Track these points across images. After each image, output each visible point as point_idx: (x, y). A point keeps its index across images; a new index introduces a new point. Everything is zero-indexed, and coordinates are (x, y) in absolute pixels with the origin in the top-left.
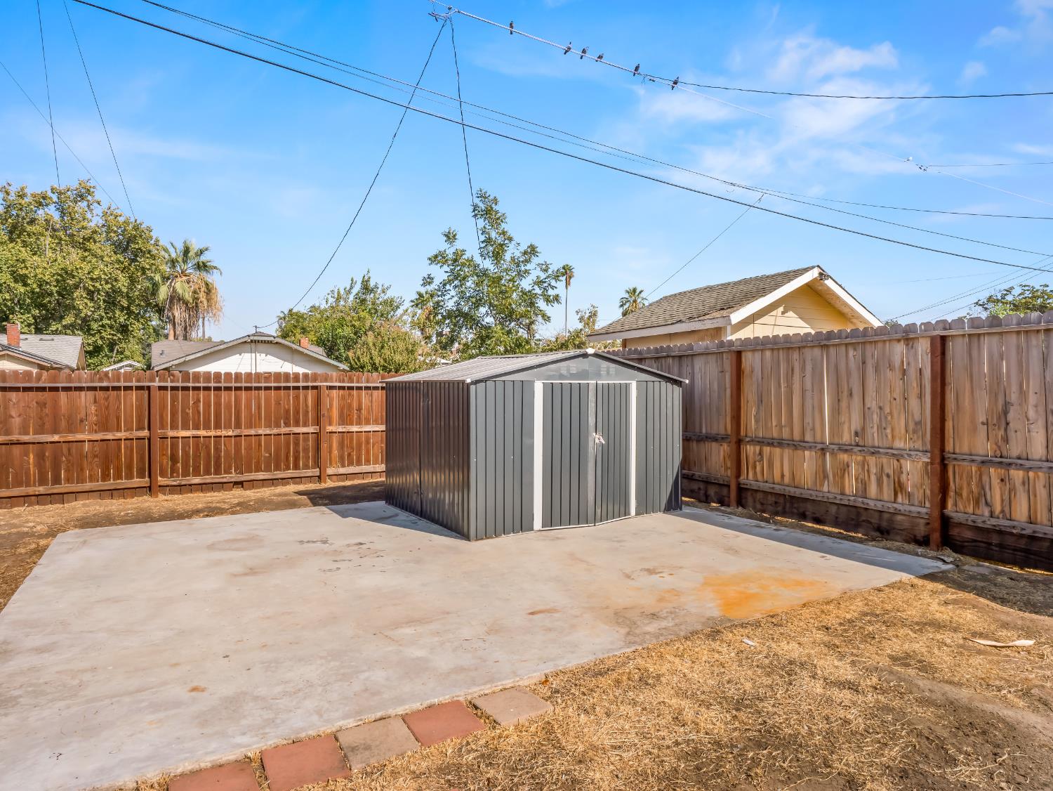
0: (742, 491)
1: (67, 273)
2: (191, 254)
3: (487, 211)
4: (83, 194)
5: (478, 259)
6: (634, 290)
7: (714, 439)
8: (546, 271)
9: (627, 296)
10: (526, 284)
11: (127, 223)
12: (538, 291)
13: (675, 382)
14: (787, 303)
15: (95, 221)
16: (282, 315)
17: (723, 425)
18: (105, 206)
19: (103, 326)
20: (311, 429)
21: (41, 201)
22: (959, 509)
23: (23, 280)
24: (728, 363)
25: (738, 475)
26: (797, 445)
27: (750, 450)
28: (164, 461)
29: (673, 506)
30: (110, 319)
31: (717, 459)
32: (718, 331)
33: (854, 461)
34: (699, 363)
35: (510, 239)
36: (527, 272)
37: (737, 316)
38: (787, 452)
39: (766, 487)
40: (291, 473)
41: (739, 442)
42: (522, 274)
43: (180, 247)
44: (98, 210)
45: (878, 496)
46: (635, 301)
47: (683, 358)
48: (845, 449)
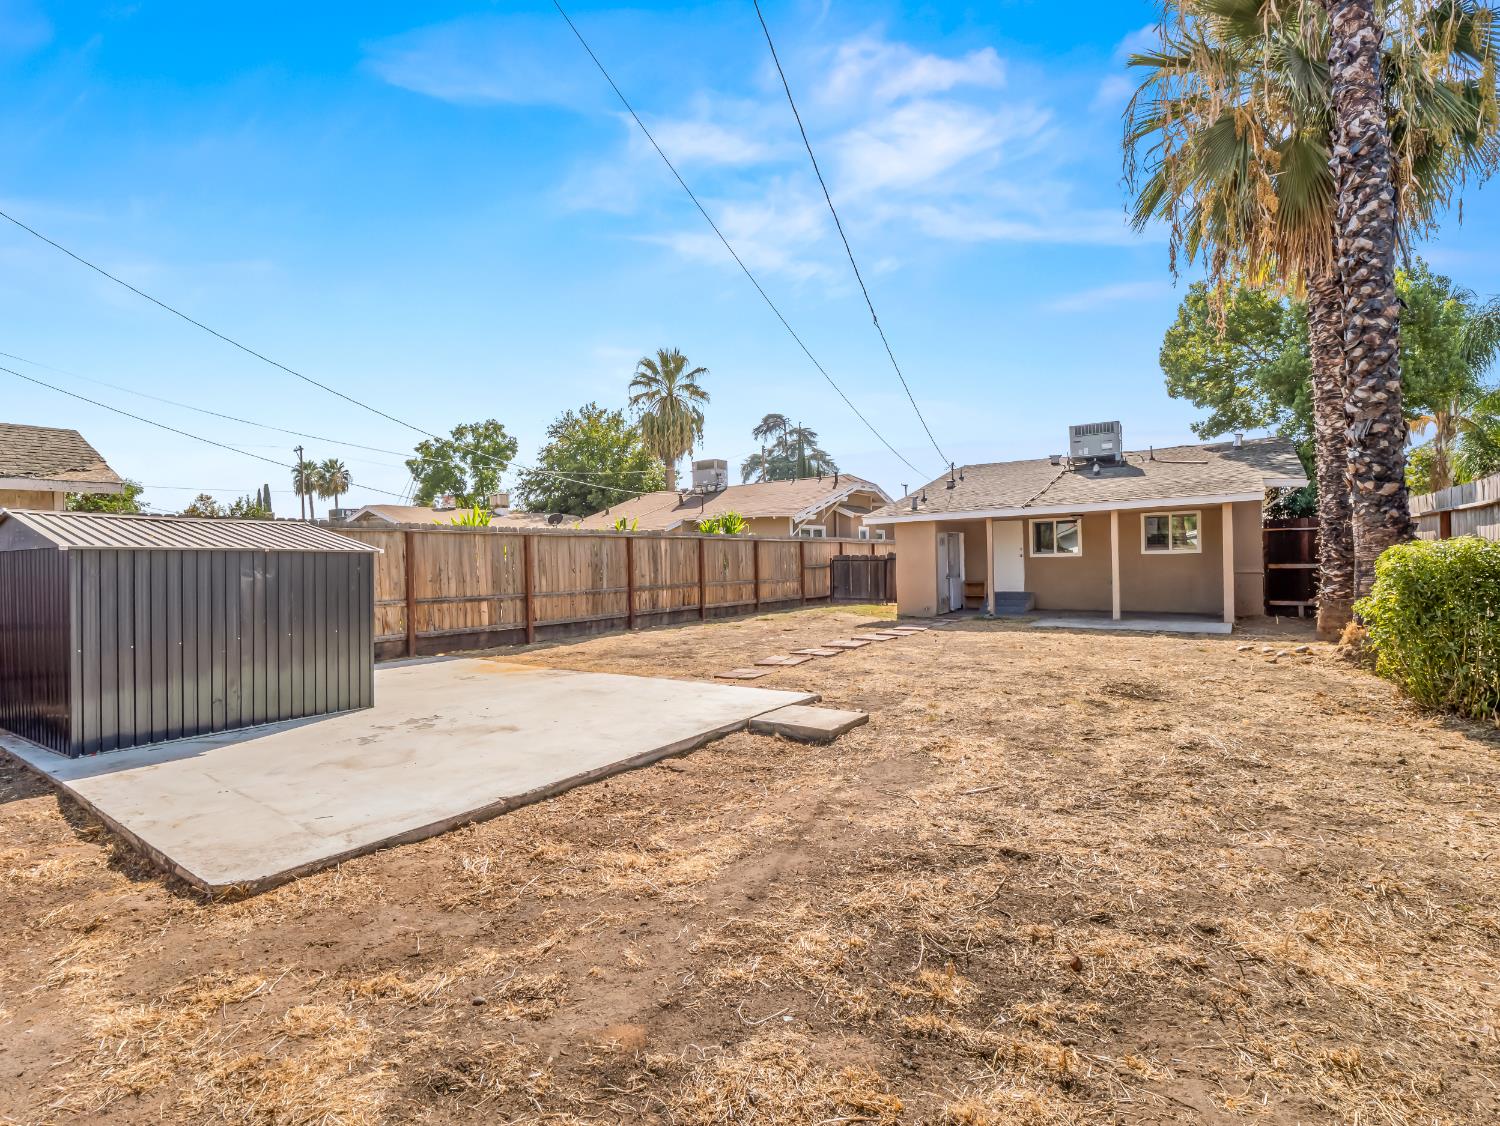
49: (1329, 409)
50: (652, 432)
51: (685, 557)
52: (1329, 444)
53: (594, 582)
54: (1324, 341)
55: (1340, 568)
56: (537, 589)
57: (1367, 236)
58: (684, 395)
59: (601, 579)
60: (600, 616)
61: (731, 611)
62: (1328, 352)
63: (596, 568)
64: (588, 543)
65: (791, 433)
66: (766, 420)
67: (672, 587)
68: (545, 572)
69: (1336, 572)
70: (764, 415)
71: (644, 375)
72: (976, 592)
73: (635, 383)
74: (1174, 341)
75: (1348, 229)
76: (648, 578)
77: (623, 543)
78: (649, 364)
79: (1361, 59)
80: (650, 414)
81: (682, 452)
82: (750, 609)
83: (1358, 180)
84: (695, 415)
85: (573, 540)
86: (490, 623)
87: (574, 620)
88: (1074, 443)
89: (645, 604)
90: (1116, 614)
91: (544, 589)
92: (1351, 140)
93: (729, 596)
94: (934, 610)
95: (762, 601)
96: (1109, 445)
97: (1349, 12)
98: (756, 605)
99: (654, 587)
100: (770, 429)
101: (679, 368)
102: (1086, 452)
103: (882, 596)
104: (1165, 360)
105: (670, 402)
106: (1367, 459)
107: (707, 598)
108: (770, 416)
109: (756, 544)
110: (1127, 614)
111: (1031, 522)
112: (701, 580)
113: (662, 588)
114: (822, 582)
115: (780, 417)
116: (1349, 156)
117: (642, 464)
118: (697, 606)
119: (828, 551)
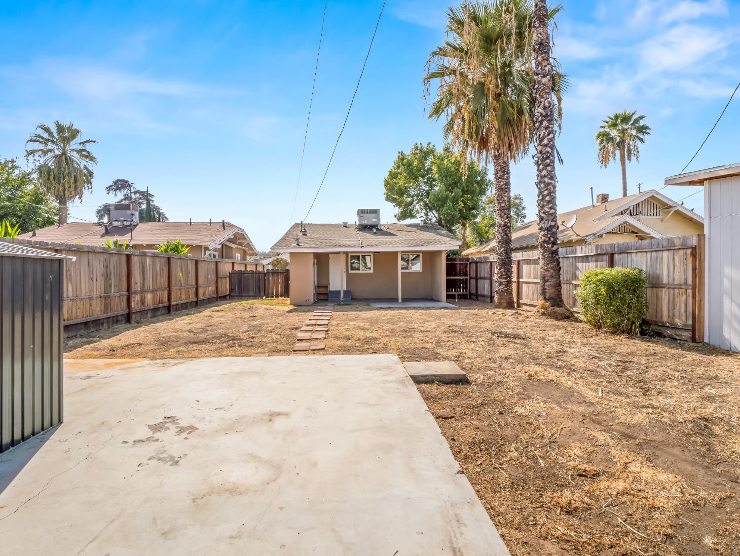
49: (503, 214)
50: (49, 179)
51: (160, 269)
52: (502, 228)
53: (105, 287)
54: (501, 186)
55: (506, 278)
57: (549, 147)
58: (75, 156)
59: (110, 287)
60: (110, 314)
61: (184, 306)
62: (503, 190)
63: (107, 276)
64: (102, 258)
65: (135, 193)
66: (116, 182)
67: (153, 291)
68: (71, 280)
69: (504, 280)
70: (115, 179)
71: (39, 136)
72: (323, 290)
73: (32, 141)
74: (392, 175)
75: (543, 143)
76: (139, 284)
77: (124, 258)
78: (47, 130)
79: (548, 77)
80: (45, 165)
81: (74, 197)
82: (194, 304)
83: (547, 124)
84: (85, 171)
85: (91, 255)
87: (92, 318)
88: (361, 218)
89: (137, 304)
90: (400, 300)
91: (70, 295)
92: (545, 108)
93: (183, 297)
94: (312, 301)
95: (199, 299)
96: (376, 220)
97: (545, 56)
98: (196, 302)
99: (143, 291)
100: (119, 189)
101: (73, 136)
102: (365, 222)
103: (262, 294)
104: (387, 184)
105: (63, 159)
106: (549, 236)
107: (173, 298)
108: (118, 180)
109: (197, 262)
110: (405, 300)
111: (350, 255)
112: (169, 286)
113: (148, 292)
114: (225, 287)
115: (127, 182)
116: (544, 114)
117: (38, 200)
118: (166, 304)
119: (226, 268)
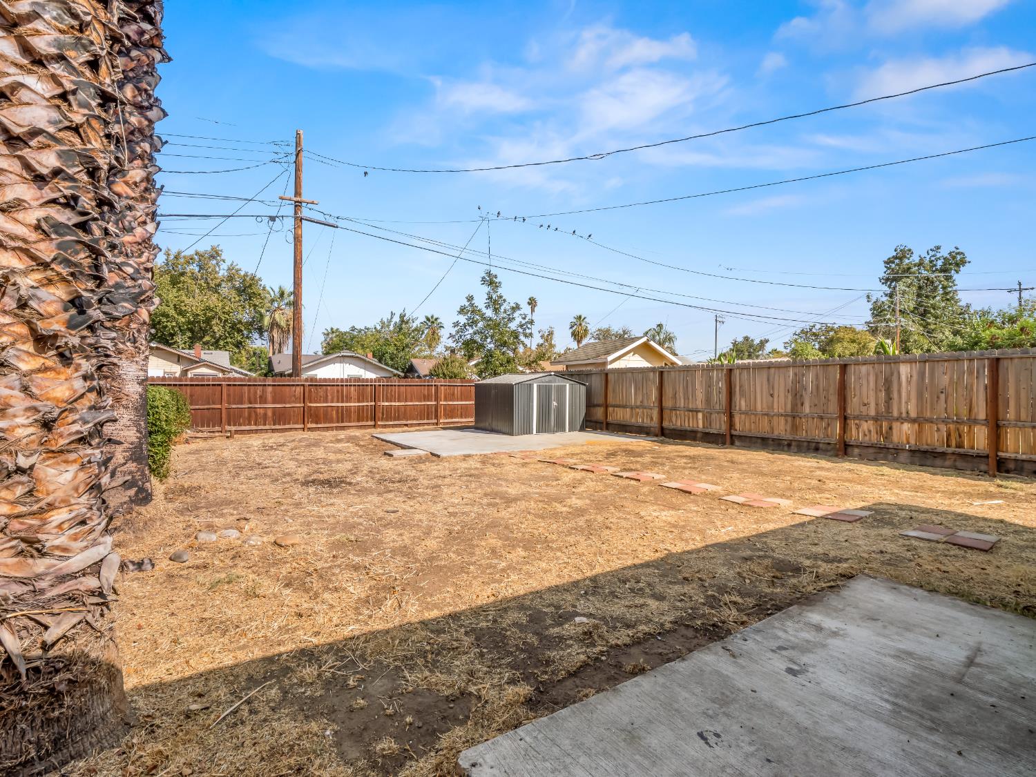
0: (608, 424)
1: (209, 308)
2: (286, 296)
3: (491, 281)
4: (215, 254)
5: (484, 310)
6: (580, 317)
7: (598, 406)
8: (524, 319)
9: (575, 320)
10: (513, 326)
11: (246, 275)
12: (520, 330)
13: (584, 385)
14: (635, 351)
15: (222, 272)
16: (326, 332)
17: (600, 400)
18: (228, 263)
19: (227, 343)
20: (434, 403)
21: (190, 261)
22: (666, 424)
23: (181, 313)
24: (603, 377)
25: (606, 418)
26: (624, 407)
27: (610, 409)
28: (379, 415)
29: (582, 429)
30: (231, 338)
31: (599, 413)
32: (605, 364)
33: (640, 411)
34: (594, 378)
35: (505, 300)
36: (513, 318)
37: (610, 358)
38: (622, 409)
39: (615, 422)
40: (425, 421)
41: (607, 407)
42: (511, 320)
43: (277, 290)
44: (224, 266)
45: (647, 422)
46: (580, 324)
47: (588, 375)
48: (637, 407)
53: (794, 406)
56: (737, 408)
86: (704, 427)
113: (900, 419)
